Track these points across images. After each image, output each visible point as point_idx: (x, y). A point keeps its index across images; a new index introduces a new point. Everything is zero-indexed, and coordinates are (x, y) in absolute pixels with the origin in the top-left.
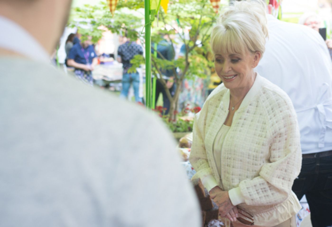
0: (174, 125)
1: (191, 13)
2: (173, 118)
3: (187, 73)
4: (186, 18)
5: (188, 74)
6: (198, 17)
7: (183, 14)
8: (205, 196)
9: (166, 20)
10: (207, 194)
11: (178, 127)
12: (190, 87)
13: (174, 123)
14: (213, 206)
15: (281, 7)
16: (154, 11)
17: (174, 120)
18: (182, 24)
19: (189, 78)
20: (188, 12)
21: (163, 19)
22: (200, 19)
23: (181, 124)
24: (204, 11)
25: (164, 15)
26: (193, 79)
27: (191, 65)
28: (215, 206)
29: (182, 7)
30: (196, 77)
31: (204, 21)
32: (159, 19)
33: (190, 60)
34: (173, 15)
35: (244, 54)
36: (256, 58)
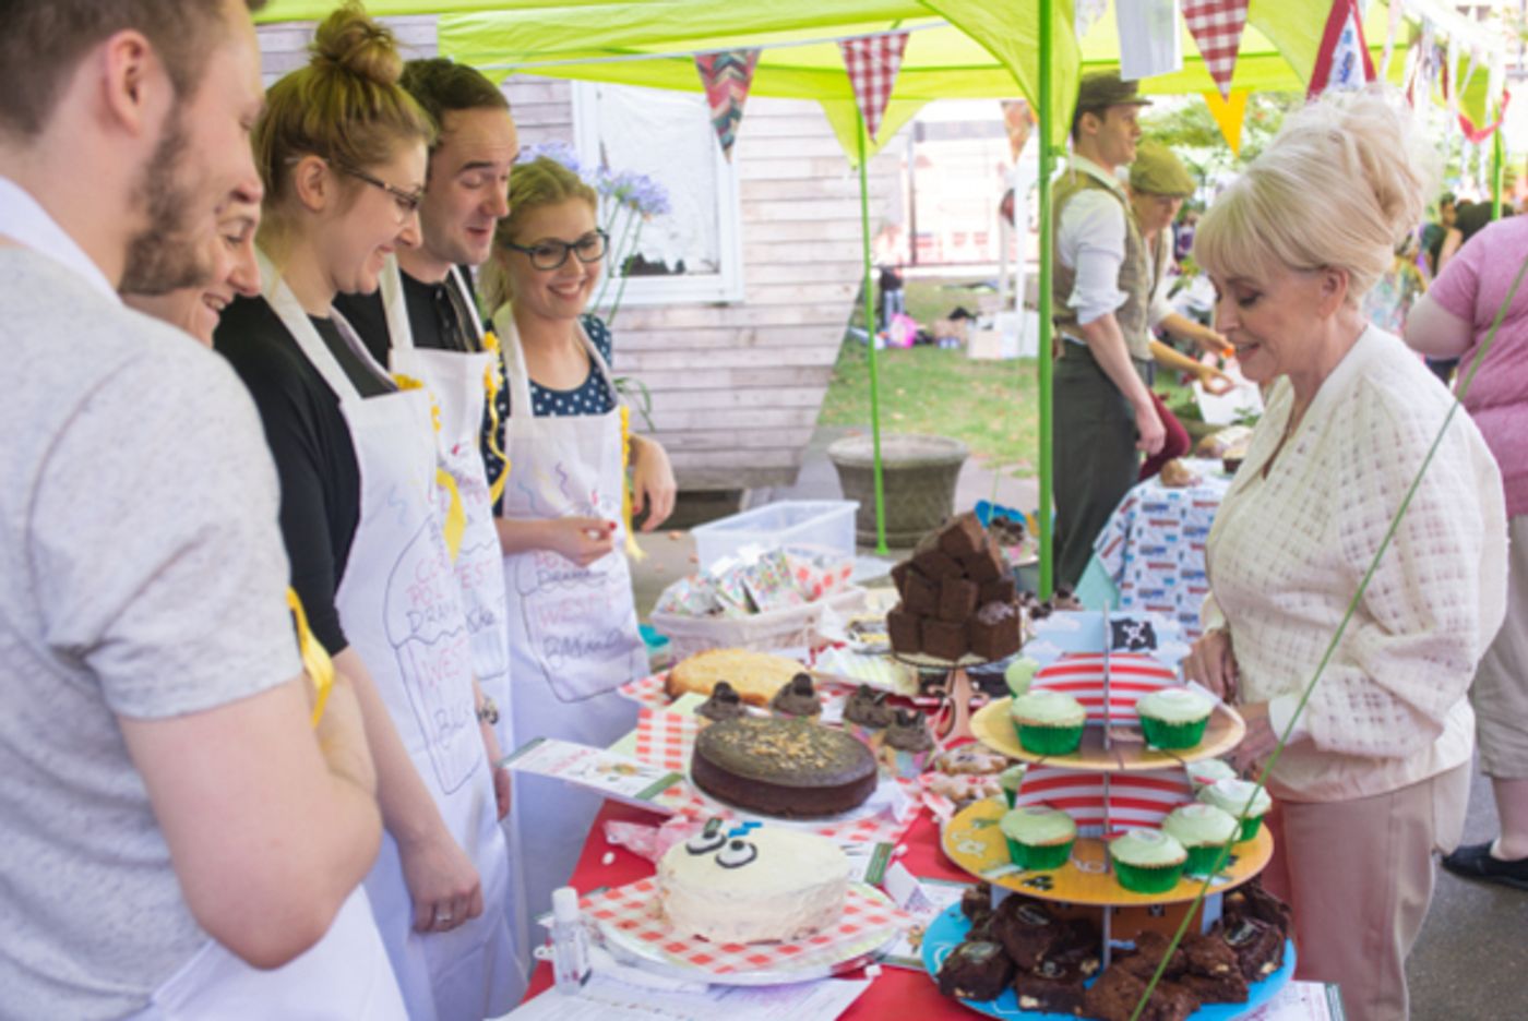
35: (1264, 280)
36: (1332, 286)
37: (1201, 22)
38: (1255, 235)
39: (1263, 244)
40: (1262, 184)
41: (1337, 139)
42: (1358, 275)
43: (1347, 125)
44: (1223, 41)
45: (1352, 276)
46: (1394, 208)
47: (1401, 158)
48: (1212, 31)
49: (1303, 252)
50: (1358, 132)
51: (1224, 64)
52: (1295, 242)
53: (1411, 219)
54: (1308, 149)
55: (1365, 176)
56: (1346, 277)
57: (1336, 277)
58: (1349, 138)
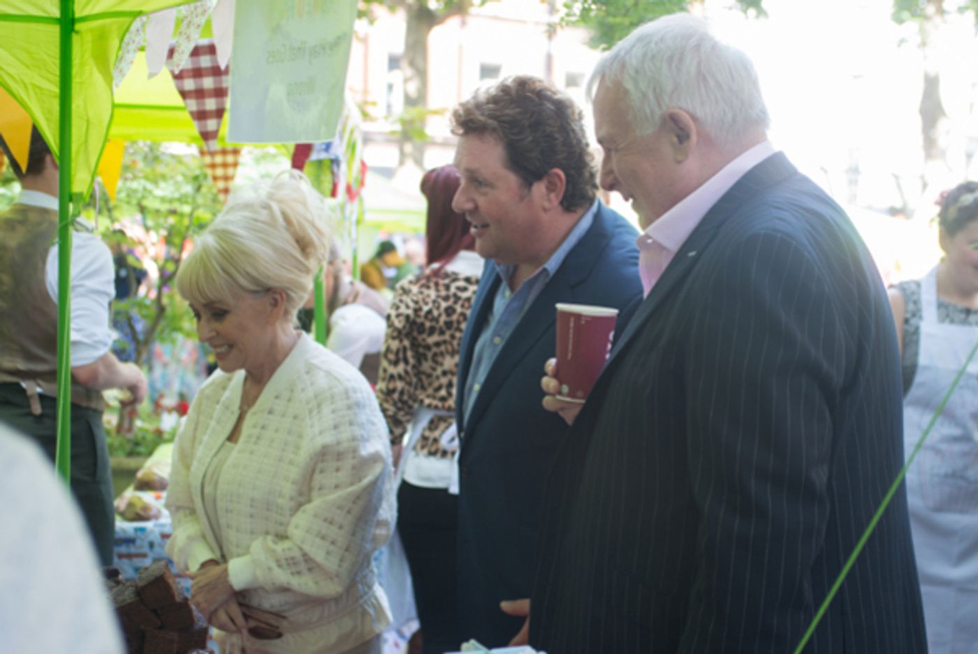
0: (129, 441)
1: (171, 201)
2: (126, 425)
3: (159, 328)
4: (157, 212)
5: (163, 331)
6: (186, 209)
7: (150, 203)
8: (178, 599)
9: (116, 214)
10: (181, 596)
11: (137, 444)
12: (167, 358)
13: (130, 436)
14: (196, 619)
15: (361, 200)
16: (80, 195)
17: (130, 429)
18: (150, 223)
19: (163, 340)
20: (163, 200)
21: (109, 210)
22: (191, 215)
23: (144, 438)
24: (200, 200)
25: (112, 204)
26: (173, 341)
27: (169, 312)
28: (199, 621)
29: (149, 186)
30: (179, 337)
31: (198, 218)
32: (100, 212)
33: (165, 301)
34: (128, 203)
35: (230, 301)
36: (275, 304)
37: (189, 84)
38: (220, 271)
39: (226, 277)
40: (220, 238)
41: (267, 207)
42: (293, 295)
43: (271, 196)
44: (211, 104)
45: (288, 296)
46: (308, 250)
47: (310, 217)
48: (200, 94)
49: (255, 280)
50: (280, 201)
51: (211, 124)
52: (248, 274)
53: (321, 257)
54: (247, 214)
55: (288, 230)
56: (284, 296)
57: (278, 297)
58: (275, 207)
